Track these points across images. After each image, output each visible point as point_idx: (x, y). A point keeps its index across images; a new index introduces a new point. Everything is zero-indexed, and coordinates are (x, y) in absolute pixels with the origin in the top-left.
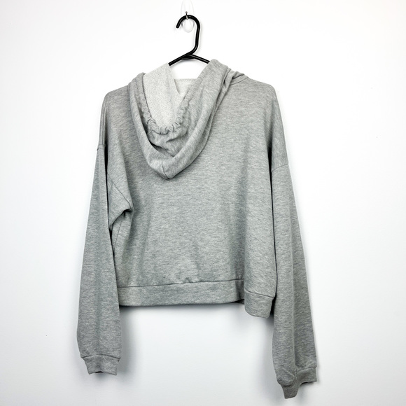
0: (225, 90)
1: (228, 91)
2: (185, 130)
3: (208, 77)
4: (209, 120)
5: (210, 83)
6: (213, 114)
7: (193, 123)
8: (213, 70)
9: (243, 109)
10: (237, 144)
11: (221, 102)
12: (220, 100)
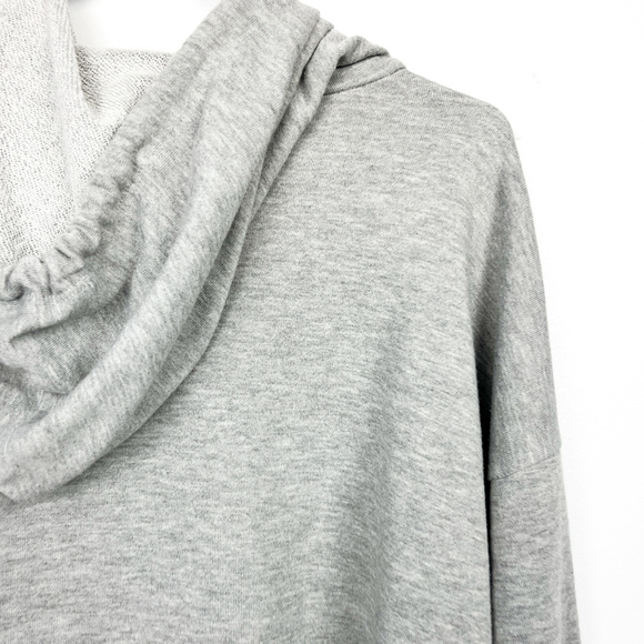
0: (303, 110)
1: (318, 115)
2: (114, 277)
3: (231, 49)
4: (229, 239)
5: (241, 73)
6: (248, 215)
7: (151, 251)
8: (254, 20)
9: (378, 200)
10: (346, 345)
11: (286, 165)
12: (281, 156)
